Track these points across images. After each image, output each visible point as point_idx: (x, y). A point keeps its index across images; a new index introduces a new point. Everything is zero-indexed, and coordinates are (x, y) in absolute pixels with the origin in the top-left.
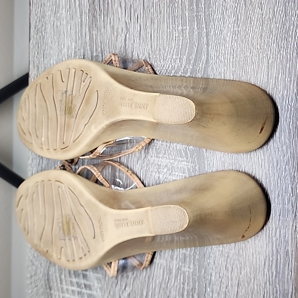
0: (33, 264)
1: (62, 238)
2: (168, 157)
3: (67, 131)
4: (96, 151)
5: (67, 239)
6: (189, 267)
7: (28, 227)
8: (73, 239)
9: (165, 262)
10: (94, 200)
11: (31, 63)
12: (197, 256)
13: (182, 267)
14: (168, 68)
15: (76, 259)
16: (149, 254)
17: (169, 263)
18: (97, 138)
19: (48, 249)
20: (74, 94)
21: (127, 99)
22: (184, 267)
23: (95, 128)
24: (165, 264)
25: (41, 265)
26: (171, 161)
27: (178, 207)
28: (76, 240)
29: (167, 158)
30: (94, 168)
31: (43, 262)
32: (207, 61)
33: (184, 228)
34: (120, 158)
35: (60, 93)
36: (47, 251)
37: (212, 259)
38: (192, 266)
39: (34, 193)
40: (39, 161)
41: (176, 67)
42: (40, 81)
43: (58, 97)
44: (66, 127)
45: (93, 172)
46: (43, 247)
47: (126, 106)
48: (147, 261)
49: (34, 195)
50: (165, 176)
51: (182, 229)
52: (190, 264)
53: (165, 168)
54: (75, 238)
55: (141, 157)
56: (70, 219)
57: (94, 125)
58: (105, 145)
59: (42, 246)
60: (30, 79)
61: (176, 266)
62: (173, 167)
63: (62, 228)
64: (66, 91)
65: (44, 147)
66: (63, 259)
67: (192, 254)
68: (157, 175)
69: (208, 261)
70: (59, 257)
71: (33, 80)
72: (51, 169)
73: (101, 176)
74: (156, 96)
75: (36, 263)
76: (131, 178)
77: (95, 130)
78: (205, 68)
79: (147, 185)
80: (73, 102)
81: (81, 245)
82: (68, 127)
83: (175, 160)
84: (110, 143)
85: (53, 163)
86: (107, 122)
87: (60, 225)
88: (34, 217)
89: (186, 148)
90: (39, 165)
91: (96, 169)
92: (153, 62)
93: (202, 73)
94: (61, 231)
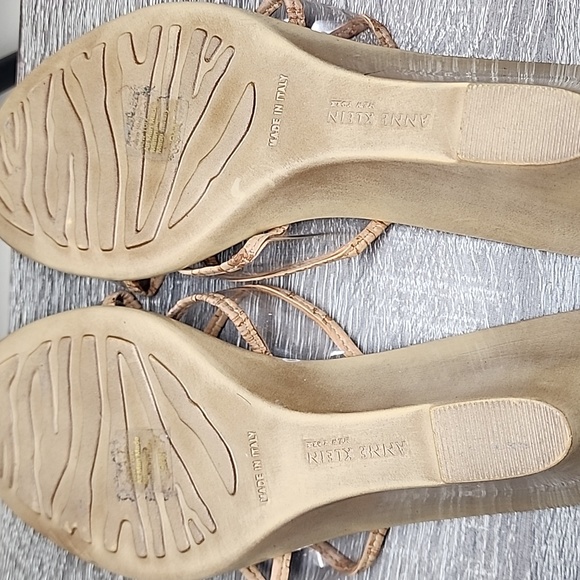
0: (17, 565)
1: (123, 496)
2: (429, 275)
3: (148, 198)
4: (242, 251)
5: (140, 497)
6: (486, 566)
7: (13, 466)
8: (160, 498)
9: (415, 553)
10: (233, 388)
11: (24, 24)
12: (511, 536)
13: (465, 565)
14: (435, 38)
15: (171, 551)
16: (375, 533)
17: (429, 557)
18: (244, 216)
19: (75, 525)
20: (174, 95)
21: (354, 102)
22: (473, 565)
23: (242, 186)
24: (416, 561)
25: (41, 567)
26: (440, 285)
27: (536, 403)
28: (172, 499)
29: (426, 276)
30: (227, 300)
31: (46, 559)
32: (550, 20)
33: (552, 463)
34: (286, 277)
35: (127, 94)
36: (74, 530)
37: (555, 542)
38: (494, 562)
39: (34, 372)
40: (43, 288)
41: (459, 35)
42: (61, 65)
43: (120, 106)
44: (147, 187)
45: (226, 310)
46: (57, 520)
47: (350, 123)
48: (369, 553)
49: (36, 376)
50: (420, 325)
51: (547, 466)
52: (488, 558)
53: (420, 302)
54: (169, 494)
55: (350, 273)
56: (153, 442)
57: (238, 180)
58: (266, 236)
59: (56, 517)
60: (20, 65)
61: (448, 564)
62: (445, 300)
63: (124, 468)
64: (149, 89)
65: (69, 244)
66: (127, 554)
67: (496, 531)
68: (396, 322)
69: (544, 548)
70: (113, 548)
71: (29, 68)
72: (78, 306)
73: (248, 323)
74: (456, 90)
75: (25, 564)
76: (327, 328)
77: (239, 194)
78: (542, 38)
79: (365, 348)
80: (172, 116)
81: (188, 514)
82: (151, 188)
83: (451, 281)
84: (274, 233)
85: (84, 292)
86: (282, 171)
87: (121, 458)
88: (33, 436)
89: (484, 250)
90: (41, 297)
91: (232, 304)
92: (391, 23)
93: (535, 52)
94: (124, 476)
